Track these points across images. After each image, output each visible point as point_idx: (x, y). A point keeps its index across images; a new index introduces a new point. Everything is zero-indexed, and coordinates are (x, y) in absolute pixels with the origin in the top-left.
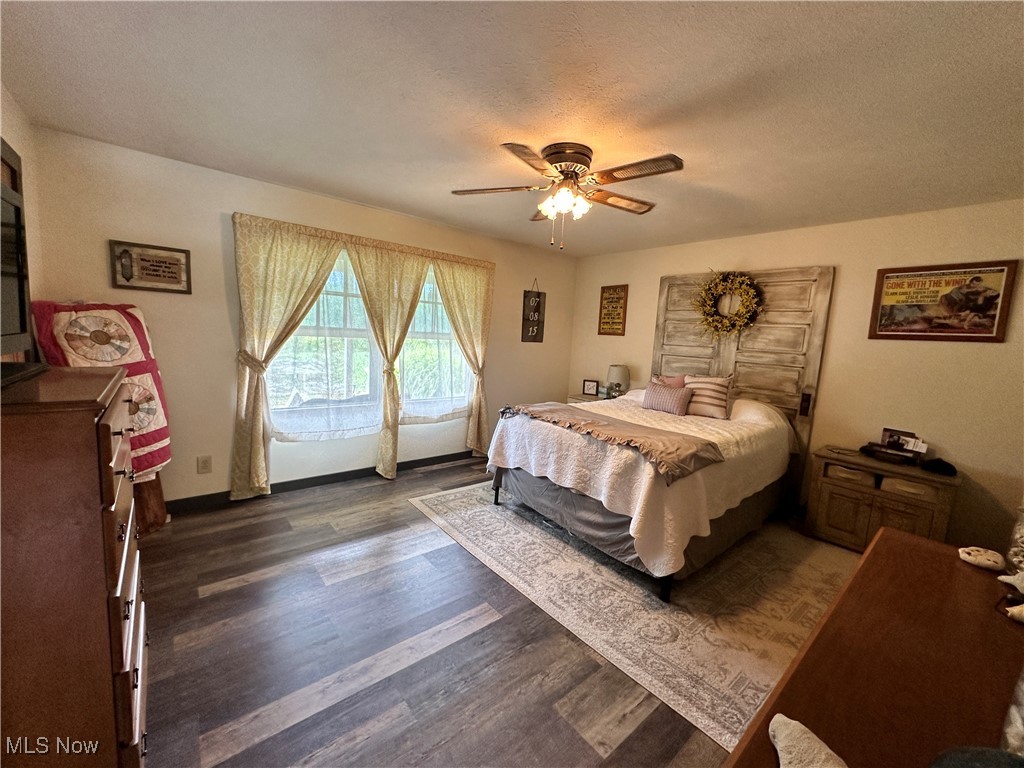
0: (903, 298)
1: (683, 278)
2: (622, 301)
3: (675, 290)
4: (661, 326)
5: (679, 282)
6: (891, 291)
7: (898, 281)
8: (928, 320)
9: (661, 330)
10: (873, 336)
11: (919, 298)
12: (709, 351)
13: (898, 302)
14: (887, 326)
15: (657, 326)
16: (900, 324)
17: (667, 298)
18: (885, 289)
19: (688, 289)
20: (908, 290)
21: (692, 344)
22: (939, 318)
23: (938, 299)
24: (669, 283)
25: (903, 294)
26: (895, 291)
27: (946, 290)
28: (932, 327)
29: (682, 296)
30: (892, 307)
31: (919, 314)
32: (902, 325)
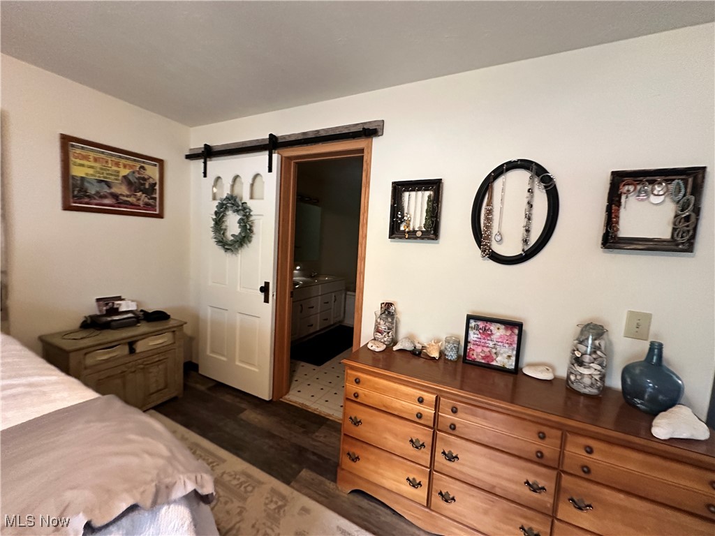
0: (90, 171)
6: (78, 161)
7: (84, 153)
8: (115, 196)
10: (67, 207)
11: (105, 175)
13: (87, 174)
14: (80, 198)
16: (92, 197)
18: (72, 159)
20: (93, 164)
22: (123, 196)
23: (120, 178)
25: (91, 167)
26: (82, 162)
27: (124, 172)
28: (119, 203)
30: (82, 179)
31: (106, 190)
32: (95, 199)
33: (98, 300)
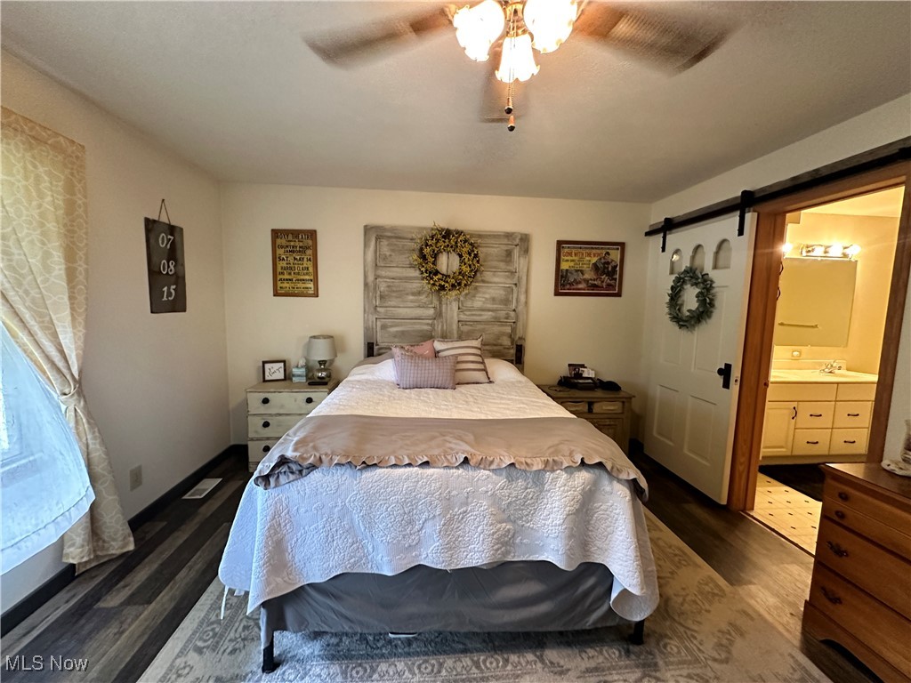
0: (572, 264)
1: (393, 229)
2: (309, 252)
3: (384, 242)
4: (371, 284)
5: (389, 234)
6: (566, 258)
7: (569, 251)
9: (372, 288)
10: (557, 294)
11: (581, 265)
12: (431, 312)
15: (366, 284)
16: (571, 284)
17: (376, 252)
18: (562, 257)
19: (400, 243)
20: (574, 258)
21: (412, 305)
23: (590, 266)
24: (374, 233)
25: (572, 261)
26: (568, 258)
29: (393, 251)
31: (581, 277)
33: (570, 365)
